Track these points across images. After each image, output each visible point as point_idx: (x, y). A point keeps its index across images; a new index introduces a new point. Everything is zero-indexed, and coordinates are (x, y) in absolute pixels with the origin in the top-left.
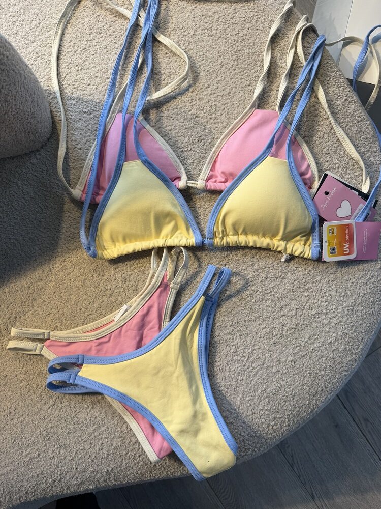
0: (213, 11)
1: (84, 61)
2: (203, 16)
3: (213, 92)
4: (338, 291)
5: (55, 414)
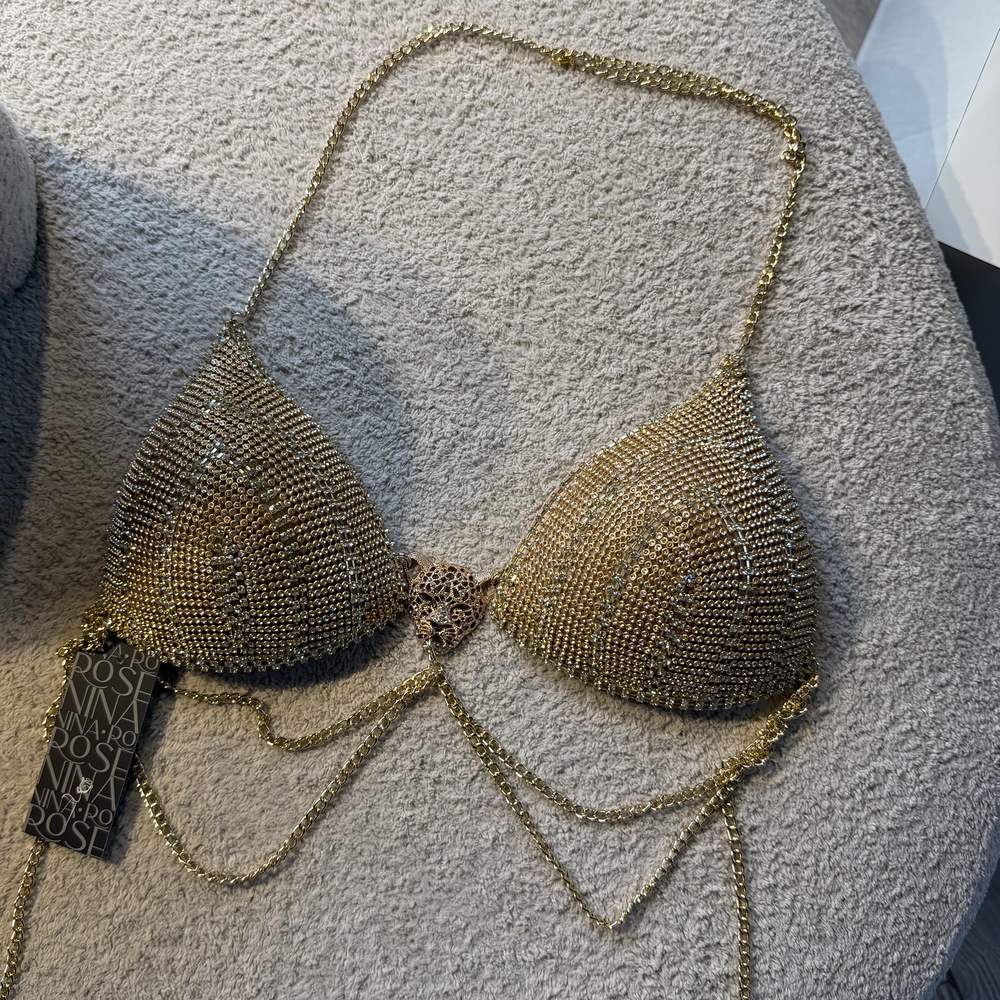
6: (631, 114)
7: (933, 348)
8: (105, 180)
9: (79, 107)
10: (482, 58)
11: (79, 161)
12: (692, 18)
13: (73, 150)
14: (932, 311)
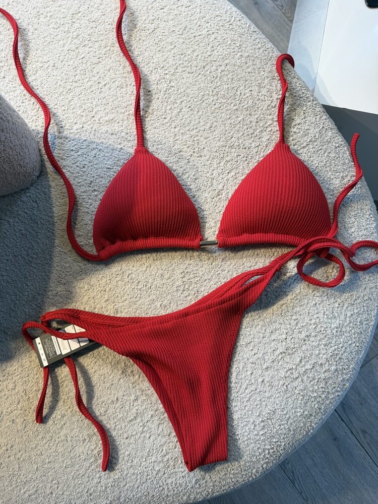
0: (192, 49)
1: (70, 102)
2: (182, 54)
3: (195, 127)
4: (326, 313)
5: (52, 449)
6: (216, 80)
7: (325, 132)
8: (58, 137)
10: (167, 74)
12: (228, 48)
14: (323, 121)
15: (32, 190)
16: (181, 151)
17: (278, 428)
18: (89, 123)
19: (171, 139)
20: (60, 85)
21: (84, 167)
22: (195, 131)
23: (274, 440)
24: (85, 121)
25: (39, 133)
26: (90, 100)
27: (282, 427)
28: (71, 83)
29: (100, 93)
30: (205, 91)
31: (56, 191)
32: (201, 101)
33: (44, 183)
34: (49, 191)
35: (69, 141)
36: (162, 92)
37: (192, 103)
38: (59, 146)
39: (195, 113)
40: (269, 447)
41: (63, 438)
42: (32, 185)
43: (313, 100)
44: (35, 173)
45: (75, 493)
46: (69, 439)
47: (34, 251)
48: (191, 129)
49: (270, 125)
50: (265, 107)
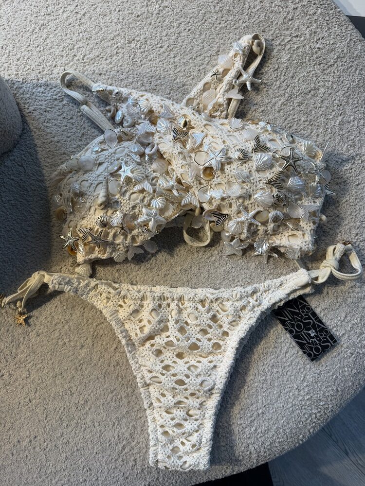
1: (45, 40)
3: (199, 53)
5: (79, 437)
7: (354, 45)
8: (37, 85)
9: (18, 62)
11: (25, 82)
13: (22, 79)
14: (349, 32)
15: (16, 153)
16: (184, 85)
17: (325, 390)
18: (71, 64)
19: (171, 72)
20: (31, 21)
21: (72, 118)
22: (199, 59)
23: (321, 404)
24: (66, 62)
25: (14, 83)
26: (69, 36)
27: (329, 389)
28: (43, 17)
29: (79, 25)
30: (206, 8)
31: (44, 150)
32: (203, 21)
33: (28, 142)
34: (36, 151)
35: (51, 89)
36: (154, 15)
37: (191, 25)
38: (40, 96)
39: (197, 36)
40: (316, 411)
41: (90, 424)
42: (15, 147)
43: (335, 8)
44: (16, 131)
45: (110, 478)
46: (97, 424)
47: (28, 223)
48: (194, 57)
49: (288, 42)
50: (281, 21)
